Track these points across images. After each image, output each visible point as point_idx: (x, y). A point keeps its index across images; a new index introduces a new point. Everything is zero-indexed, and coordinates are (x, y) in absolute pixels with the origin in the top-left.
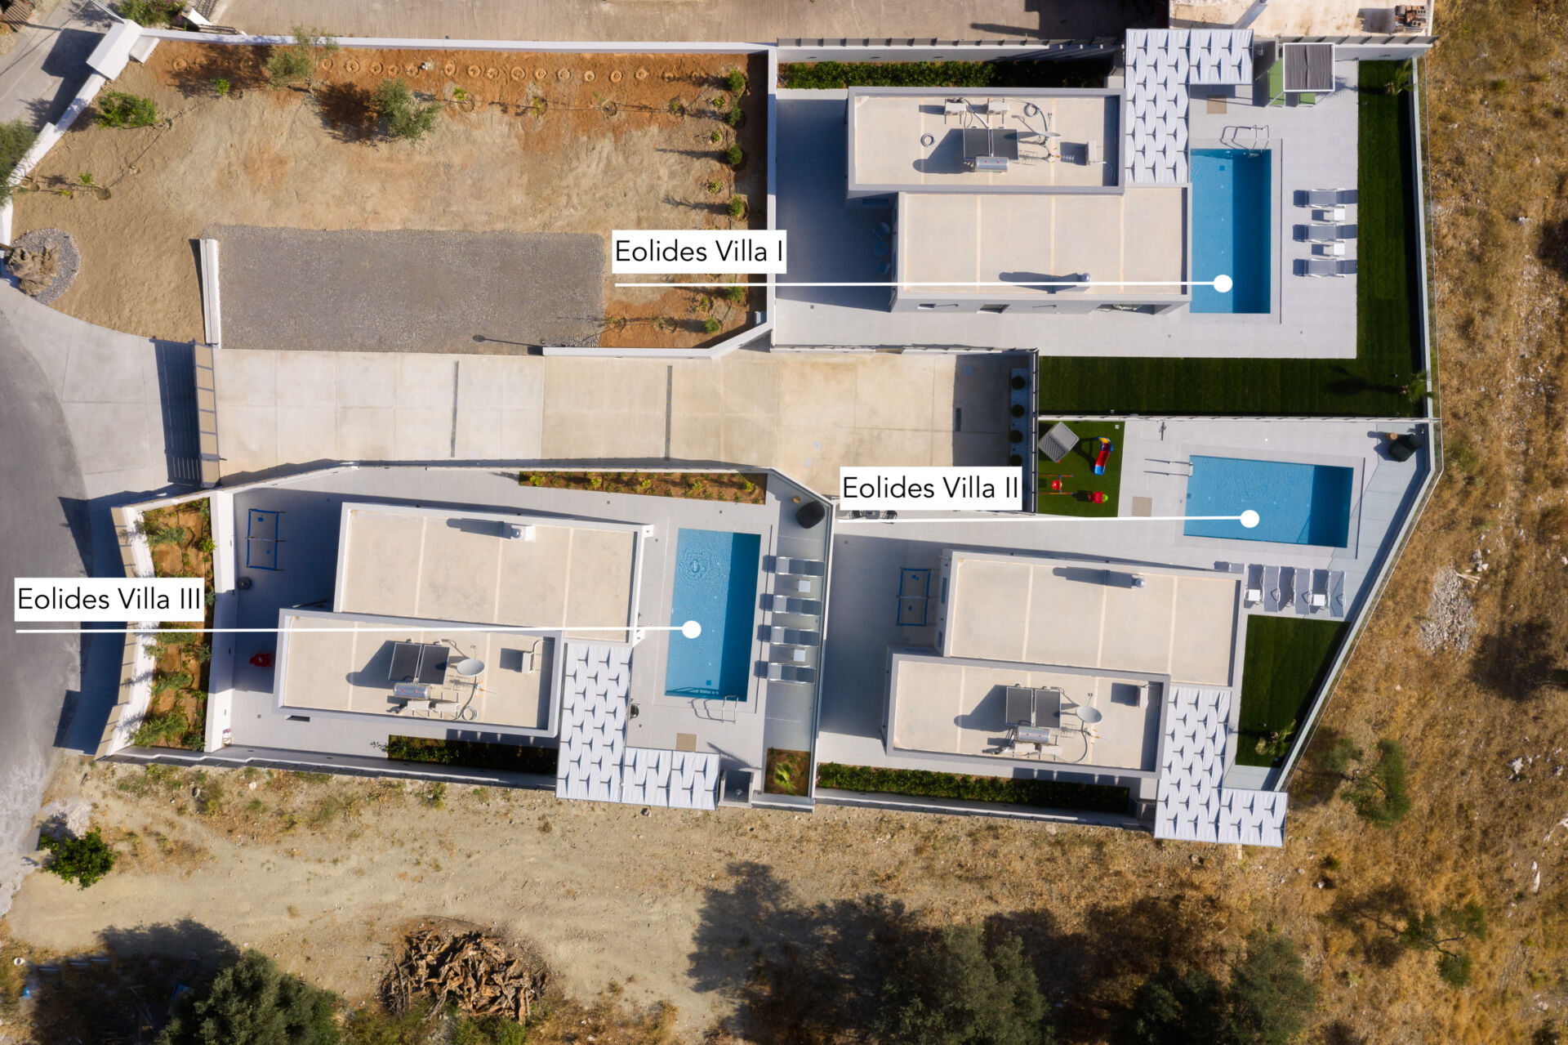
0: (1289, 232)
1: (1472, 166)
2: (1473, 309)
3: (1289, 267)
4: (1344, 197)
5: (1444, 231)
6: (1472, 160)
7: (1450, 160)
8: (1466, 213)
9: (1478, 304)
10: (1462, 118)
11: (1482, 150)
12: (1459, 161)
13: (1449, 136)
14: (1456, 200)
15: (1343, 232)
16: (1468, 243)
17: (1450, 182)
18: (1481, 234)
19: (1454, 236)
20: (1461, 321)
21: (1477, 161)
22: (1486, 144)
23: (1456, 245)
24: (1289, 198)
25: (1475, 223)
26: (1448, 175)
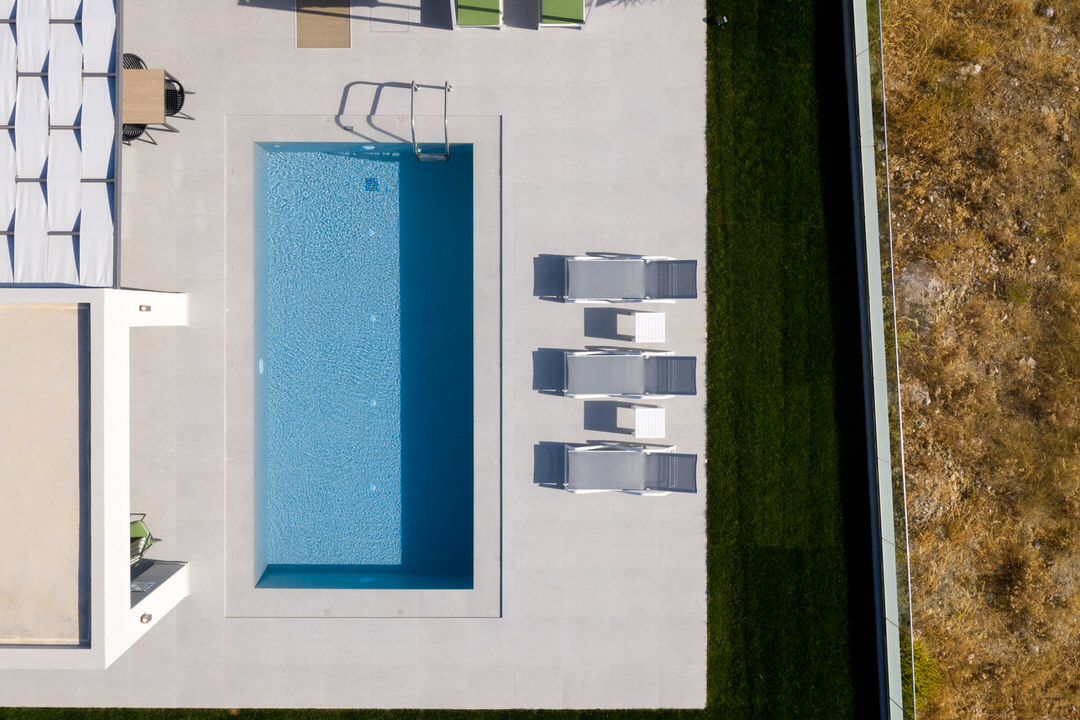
0: (521, 370)
1: (1015, 170)
2: (1022, 534)
3: (522, 463)
4: (668, 280)
5: (948, 341)
6: (1017, 156)
7: (964, 157)
8: (1002, 289)
9: (1034, 522)
10: (992, 50)
11: (1040, 128)
12: (985, 158)
13: (958, 96)
14: (975, 260)
15: (667, 375)
16: (1008, 367)
17: (962, 212)
18: (1042, 344)
19: (973, 353)
20: (989, 568)
21: (1031, 158)
22: (1050, 114)
23: (976, 377)
24: (521, 275)
25: (1024, 314)
26: (960, 194)
